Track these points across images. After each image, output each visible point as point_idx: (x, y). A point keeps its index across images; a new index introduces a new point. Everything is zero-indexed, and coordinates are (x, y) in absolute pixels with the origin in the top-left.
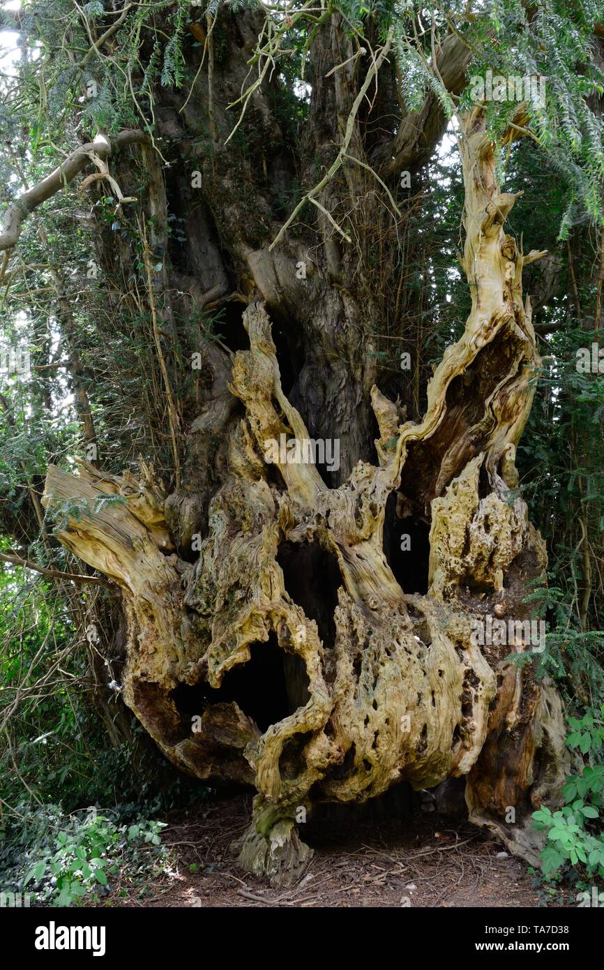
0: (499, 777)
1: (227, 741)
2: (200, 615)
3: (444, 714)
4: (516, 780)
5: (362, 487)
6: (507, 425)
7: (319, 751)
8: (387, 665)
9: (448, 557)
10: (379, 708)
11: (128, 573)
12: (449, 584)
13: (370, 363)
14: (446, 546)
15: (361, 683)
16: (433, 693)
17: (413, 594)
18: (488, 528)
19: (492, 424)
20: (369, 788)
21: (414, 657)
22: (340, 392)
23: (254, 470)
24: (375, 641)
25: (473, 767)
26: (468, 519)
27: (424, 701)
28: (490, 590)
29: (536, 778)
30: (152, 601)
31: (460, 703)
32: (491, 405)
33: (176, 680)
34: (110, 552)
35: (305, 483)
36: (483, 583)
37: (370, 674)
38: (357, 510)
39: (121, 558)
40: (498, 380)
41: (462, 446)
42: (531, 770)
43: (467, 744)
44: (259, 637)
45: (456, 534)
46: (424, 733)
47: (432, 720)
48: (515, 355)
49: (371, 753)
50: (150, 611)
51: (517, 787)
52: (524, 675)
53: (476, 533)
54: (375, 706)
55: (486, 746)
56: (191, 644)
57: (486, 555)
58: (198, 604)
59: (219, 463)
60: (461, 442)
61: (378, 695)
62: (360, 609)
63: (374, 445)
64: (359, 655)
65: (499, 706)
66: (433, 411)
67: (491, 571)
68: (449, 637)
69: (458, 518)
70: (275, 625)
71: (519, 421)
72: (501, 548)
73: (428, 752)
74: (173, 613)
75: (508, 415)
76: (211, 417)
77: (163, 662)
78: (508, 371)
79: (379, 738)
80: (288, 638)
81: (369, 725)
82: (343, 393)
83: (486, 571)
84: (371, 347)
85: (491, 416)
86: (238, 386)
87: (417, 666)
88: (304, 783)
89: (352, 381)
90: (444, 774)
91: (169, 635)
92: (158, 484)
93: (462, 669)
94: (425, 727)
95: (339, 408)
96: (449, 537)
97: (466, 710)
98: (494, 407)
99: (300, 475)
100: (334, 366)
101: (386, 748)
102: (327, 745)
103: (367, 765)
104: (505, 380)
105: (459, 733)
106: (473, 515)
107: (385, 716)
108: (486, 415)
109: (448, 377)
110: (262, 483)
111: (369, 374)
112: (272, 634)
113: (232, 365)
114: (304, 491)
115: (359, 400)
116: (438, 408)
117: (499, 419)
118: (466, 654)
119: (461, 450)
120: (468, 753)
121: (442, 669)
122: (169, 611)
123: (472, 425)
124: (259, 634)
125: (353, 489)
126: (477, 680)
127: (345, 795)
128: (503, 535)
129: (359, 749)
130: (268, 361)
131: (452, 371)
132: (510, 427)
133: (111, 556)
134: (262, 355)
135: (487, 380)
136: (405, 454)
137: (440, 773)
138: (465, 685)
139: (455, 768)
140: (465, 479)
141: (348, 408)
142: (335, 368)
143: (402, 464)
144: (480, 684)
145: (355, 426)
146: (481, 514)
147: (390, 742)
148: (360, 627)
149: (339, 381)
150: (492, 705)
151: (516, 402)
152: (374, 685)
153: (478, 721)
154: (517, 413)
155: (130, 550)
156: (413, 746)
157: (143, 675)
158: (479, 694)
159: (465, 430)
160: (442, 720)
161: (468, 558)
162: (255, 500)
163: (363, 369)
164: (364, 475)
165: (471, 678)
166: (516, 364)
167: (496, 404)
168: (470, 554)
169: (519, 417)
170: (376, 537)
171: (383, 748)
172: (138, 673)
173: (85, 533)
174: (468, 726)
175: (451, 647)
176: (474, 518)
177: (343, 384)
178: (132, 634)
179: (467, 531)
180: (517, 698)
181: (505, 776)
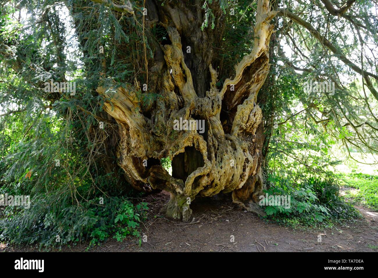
0: (246, 189)
1: (161, 178)
2: (157, 136)
4: (250, 190)
5: (213, 98)
6: (257, 83)
7: (204, 181)
8: (226, 156)
9: (242, 123)
10: (223, 169)
11: (129, 119)
12: (240, 132)
13: (211, 56)
14: (242, 120)
15: (217, 160)
16: (237, 164)
17: (228, 134)
18: (255, 115)
19: (253, 82)
20: (214, 192)
21: (232, 154)
22: (199, 65)
23: (171, 88)
24: (221, 148)
25: (243, 187)
26: (249, 112)
28: (251, 134)
29: (255, 190)
30: (140, 130)
31: (243, 168)
32: (254, 77)
33: (148, 157)
34: (121, 111)
35: (191, 95)
36: (249, 132)
37: (220, 158)
38: (212, 105)
39: (126, 114)
40: (257, 69)
42: (254, 188)
43: (243, 180)
44: (189, 145)
45: (246, 117)
46: (233, 177)
47: (236, 172)
48: (263, 62)
49: (218, 182)
50: (138, 133)
51: (250, 192)
52: (258, 160)
53: (252, 117)
54: (221, 168)
55: (248, 180)
56: (153, 146)
57: (253, 123)
58: (157, 132)
59: (159, 84)
60: (243, 87)
61: (223, 165)
62: (215, 138)
63: (210, 84)
64: (216, 152)
65: (252, 169)
66: (238, 77)
67: (252, 129)
68: (241, 148)
69: (247, 111)
70: (194, 141)
71: (262, 83)
72: (257, 122)
73: (233, 182)
74: (146, 134)
75: (258, 81)
76: (158, 67)
77: (143, 151)
78: (260, 67)
79: (222, 177)
80: (198, 146)
81: (219, 173)
82: (200, 65)
83: (251, 129)
84: (211, 51)
85: (253, 80)
86: (168, 58)
87: (233, 156)
88: (198, 190)
89: (203, 61)
90: (234, 188)
91: (145, 142)
93: (245, 158)
94: (234, 175)
95: (198, 70)
96: (243, 117)
97: (244, 170)
98: (255, 78)
99: (189, 92)
100: (197, 55)
101: (223, 180)
102: (207, 179)
103: (216, 185)
104: (259, 70)
105: (242, 176)
106: (251, 111)
107: (224, 171)
108: (252, 80)
109: (245, 67)
110: (173, 92)
111: (210, 60)
112: (194, 144)
114: (190, 97)
115: (205, 68)
116: (240, 76)
117: (255, 81)
118: (245, 153)
119: (243, 90)
120: (242, 182)
121: (240, 157)
122: (145, 134)
123: (247, 82)
124: (189, 144)
125: (209, 99)
126: (249, 161)
127: (208, 194)
128: (258, 118)
129: (215, 181)
130: (180, 50)
131: (247, 65)
132: (258, 84)
133: (121, 113)
134: (178, 48)
135: (253, 68)
136: (226, 89)
137: (233, 188)
138: (245, 163)
139: (238, 187)
140: (250, 100)
141: (202, 70)
142: (197, 56)
143: (224, 92)
144: (249, 162)
145: (203, 77)
146: (254, 111)
147: (224, 178)
148: (216, 143)
149: (199, 61)
150: (251, 168)
151: (262, 77)
152: (221, 162)
153: (247, 173)
154: (261, 80)
155: (129, 111)
156: (230, 180)
157: (135, 155)
158: (249, 165)
159: (245, 84)
160: (238, 172)
161: (248, 124)
162: (172, 98)
163: (207, 58)
164: (213, 94)
165: (247, 160)
166: (263, 65)
167: (256, 77)
168: (248, 123)
169: (262, 82)
170: (218, 115)
171: (222, 181)
172: (134, 154)
173: (113, 103)
174: (244, 175)
175: (242, 151)
176: (252, 112)
177: (200, 62)
178: (126, 141)
179: (249, 116)
180: (256, 167)
181: (248, 189)
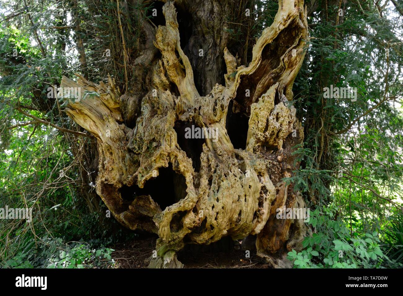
0: (273, 236)
1: (145, 213)
2: (135, 153)
3: (250, 205)
4: (281, 238)
5: (217, 96)
6: (290, 70)
7: (189, 220)
8: (225, 181)
9: (257, 132)
10: (219, 201)
11: (101, 131)
12: (257, 145)
13: (224, 36)
14: (257, 127)
15: (212, 189)
16: (245, 196)
17: (238, 149)
18: (277, 119)
19: (283, 69)
20: (212, 238)
21: (237, 179)
22: (209, 50)
23: (164, 85)
24: (219, 170)
25: (261, 231)
26: (268, 114)
27: (241, 199)
28: (276, 149)
29: (290, 237)
30: (112, 145)
31: (258, 201)
32: (283, 59)
33: (122, 183)
34: (92, 121)
35: (189, 93)
36: (273, 146)
37: (216, 186)
38: (214, 107)
39: (97, 124)
40: (288, 47)
41: (267, 79)
42: (288, 234)
43: (260, 220)
44: (163, 165)
45: (262, 121)
46: (240, 214)
47: (244, 208)
48: (297, 35)
49: (214, 222)
50: (110, 150)
51: (281, 241)
52: (289, 190)
53: (272, 121)
54: (218, 200)
55: (268, 221)
56: (130, 167)
57: (276, 132)
58: (134, 148)
59: (147, 81)
60: (267, 77)
61: (219, 195)
62: (213, 155)
63: (224, 77)
64: (212, 176)
65: (276, 203)
66: (255, 61)
67: (277, 140)
68: (255, 170)
69: (264, 113)
70: (171, 159)
71: (296, 68)
72: (283, 129)
73: (241, 223)
74: (121, 152)
75: (291, 65)
76: (145, 58)
77: (116, 175)
78: (293, 43)
79: (219, 215)
80: (177, 166)
81: (214, 209)
82: (210, 50)
83: (275, 140)
84: (225, 28)
85: (283, 65)
86: (159, 43)
87: (239, 183)
88: (181, 234)
89: (215, 45)
90: (247, 233)
91: (119, 162)
92: (117, 89)
93: (260, 185)
94: (241, 211)
95: (208, 58)
96: (258, 123)
97: (261, 204)
98: (285, 61)
99: (187, 89)
100: (207, 37)
101: (221, 220)
102: (193, 217)
103: (212, 227)
104: (291, 48)
105: (257, 215)
106: (271, 112)
107: (222, 205)
108: (280, 64)
109: (264, 44)
110: (168, 92)
111: (224, 42)
112: (170, 164)
113: (156, 33)
114: (189, 97)
115: (218, 54)
116: (257, 59)
117: (287, 67)
118: (262, 178)
119: (267, 81)
120: (259, 224)
121: (250, 185)
122: (120, 151)
123: (273, 69)
124: (164, 163)
125: (213, 97)
126: (267, 191)
127: (201, 241)
128: (285, 123)
129: (209, 220)
130: (174, 31)
131: (266, 41)
132: (291, 71)
133: (92, 123)
134: (171, 28)
135: (282, 47)
136: (239, 81)
137: (246, 233)
138: (261, 193)
139: (253, 231)
140: (268, 95)
141: (212, 58)
142: (207, 38)
143: (237, 86)
144: (268, 193)
145: (215, 67)
146: (275, 112)
147: (224, 217)
148: (213, 163)
149: (209, 44)
150: (273, 203)
151: (296, 59)
152: (218, 191)
153: (266, 210)
154: (296, 64)
155: (102, 120)
156: (234, 220)
157: (106, 180)
158: (267, 197)
159: (269, 71)
160: (249, 208)
161: (267, 133)
162: (164, 100)
163: (221, 39)
164: (219, 90)
165: (264, 189)
166: (297, 40)
167: (286, 59)
168: (268, 131)
169: (297, 66)
170: (222, 121)
171: (220, 220)
172: (104, 179)
173: (80, 110)
174: (261, 212)
175: (255, 174)
176: (272, 114)
177: (211, 46)
178: (101, 161)
179: (268, 120)
180: (285, 200)
181: (276, 236)
